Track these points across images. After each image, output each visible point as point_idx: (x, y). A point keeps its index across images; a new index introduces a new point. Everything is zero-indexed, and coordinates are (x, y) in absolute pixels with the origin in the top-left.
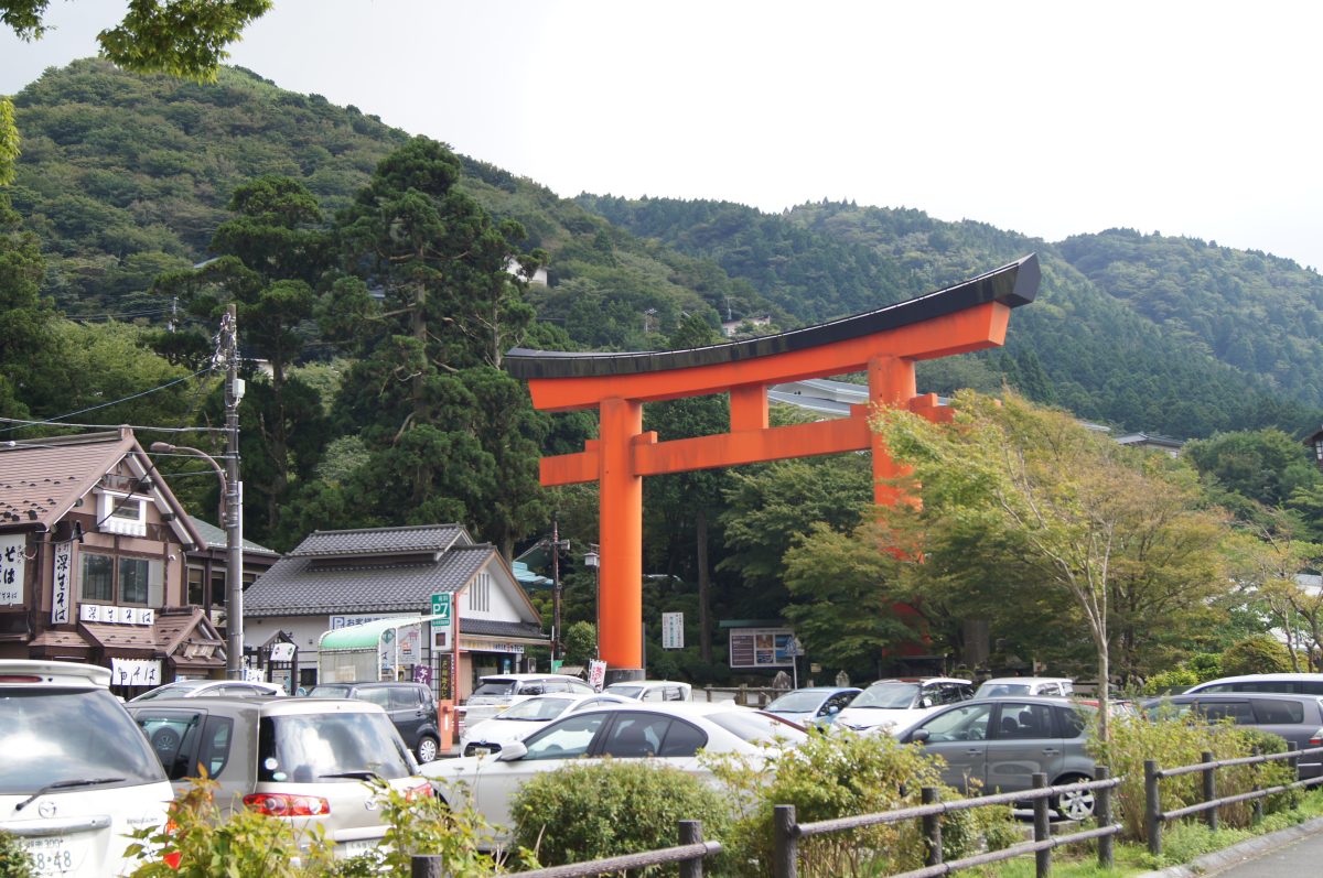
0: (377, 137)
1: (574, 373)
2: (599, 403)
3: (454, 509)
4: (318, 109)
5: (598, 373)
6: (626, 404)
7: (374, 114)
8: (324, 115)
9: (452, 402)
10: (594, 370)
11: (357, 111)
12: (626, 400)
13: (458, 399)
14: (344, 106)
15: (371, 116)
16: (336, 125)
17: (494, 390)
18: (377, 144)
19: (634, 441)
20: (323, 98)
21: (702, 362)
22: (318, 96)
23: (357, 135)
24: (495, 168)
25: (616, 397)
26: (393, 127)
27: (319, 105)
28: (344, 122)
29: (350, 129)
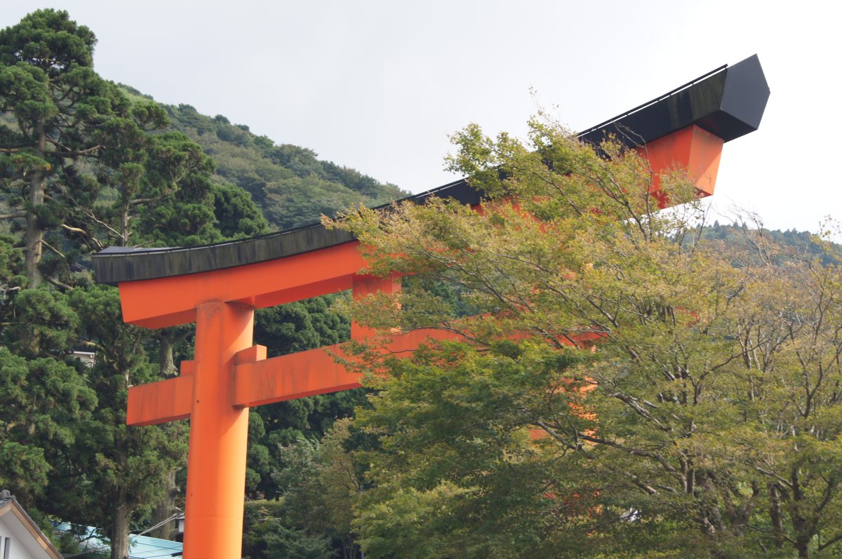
0: (240, 143)
1: (168, 273)
2: (195, 310)
3: (24, 458)
4: (185, 118)
5: (194, 270)
6: (226, 309)
7: (242, 124)
8: (190, 123)
9: (39, 319)
10: (190, 265)
11: (225, 120)
12: (230, 303)
13: (47, 317)
14: (213, 116)
15: (239, 126)
16: (200, 133)
17: (101, 307)
18: (237, 150)
19: (237, 359)
20: (192, 108)
21: (315, 246)
22: (188, 107)
23: (221, 141)
24: (358, 174)
25: (215, 300)
26: (259, 135)
27: (186, 114)
28: (210, 130)
29: (215, 137)
